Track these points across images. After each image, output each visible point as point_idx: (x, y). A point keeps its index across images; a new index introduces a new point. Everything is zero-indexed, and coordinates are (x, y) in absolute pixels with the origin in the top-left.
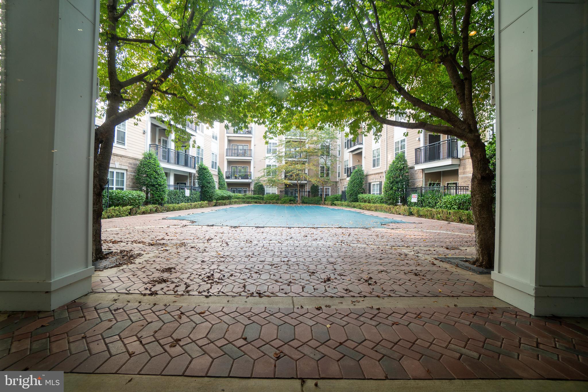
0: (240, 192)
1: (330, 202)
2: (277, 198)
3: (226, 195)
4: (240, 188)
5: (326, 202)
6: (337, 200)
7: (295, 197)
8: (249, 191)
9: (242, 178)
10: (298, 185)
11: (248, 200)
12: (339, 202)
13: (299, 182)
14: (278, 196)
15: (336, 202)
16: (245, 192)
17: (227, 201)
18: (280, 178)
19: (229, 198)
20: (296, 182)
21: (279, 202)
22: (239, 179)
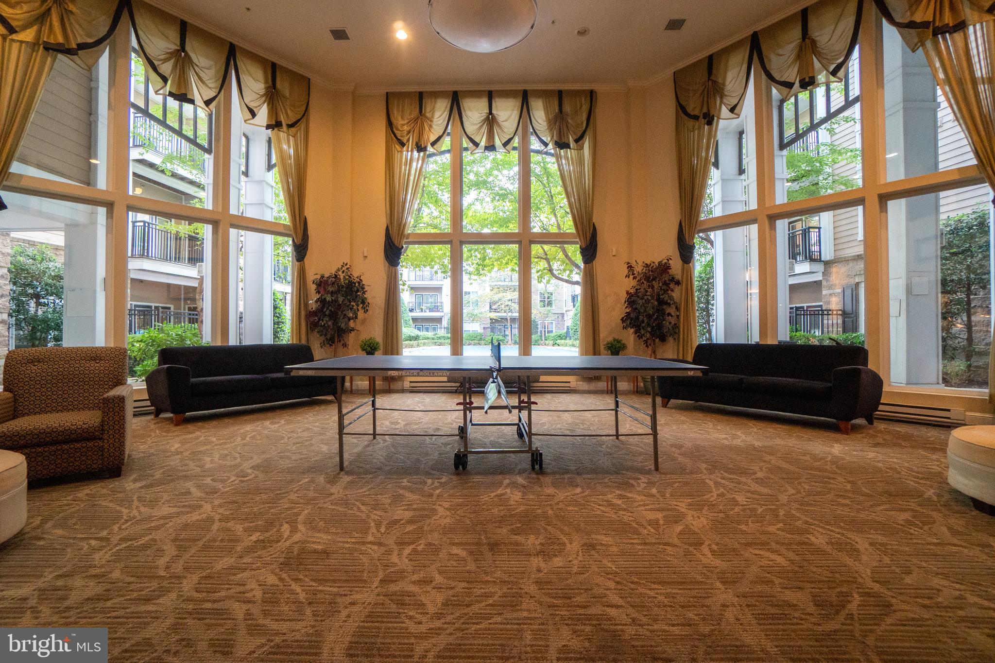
0: (427, 330)
1: (551, 342)
2: (479, 337)
3: (413, 335)
4: (426, 325)
5: (547, 342)
6: (561, 339)
7: (505, 336)
8: (441, 328)
9: (431, 310)
10: (509, 319)
11: (440, 341)
12: (563, 341)
13: (510, 314)
14: (481, 335)
15: (559, 341)
16: (434, 329)
17: (414, 343)
18: (483, 310)
19: (416, 338)
20: (505, 314)
21: (483, 342)
22: (425, 312)
